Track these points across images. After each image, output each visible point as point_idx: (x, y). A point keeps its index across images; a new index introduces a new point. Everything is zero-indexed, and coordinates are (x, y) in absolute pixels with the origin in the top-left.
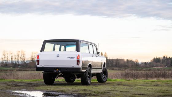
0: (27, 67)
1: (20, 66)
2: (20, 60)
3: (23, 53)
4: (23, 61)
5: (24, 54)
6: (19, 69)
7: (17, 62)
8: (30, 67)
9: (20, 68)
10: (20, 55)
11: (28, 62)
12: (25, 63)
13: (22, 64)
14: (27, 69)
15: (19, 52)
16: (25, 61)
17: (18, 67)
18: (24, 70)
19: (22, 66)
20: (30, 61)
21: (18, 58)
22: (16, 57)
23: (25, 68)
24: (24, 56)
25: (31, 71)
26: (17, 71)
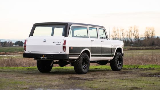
0: (140, 45)
1: (133, 45)
2: (133, 38)
3: (136, 29)
4: (137, 38)
5: (137, 31)
6: (131, 47)
7: (129, 40)
8: (145, 45)
9: (133, 46)
10: (133, 32)
11: (142, 39)
12: (139, 40)
13: (135, 41)
14: (141, 48)
15: (132, 27)
16: (139, 38)
17: (130, 46)
18: (137, 49)
19: (135, 44)
20: (144, 38)
21: (130, 35)
22: (129, 34)
23: (139, 46)
24: (138, 32)
25: (145, 49)
26: (128, 50)
